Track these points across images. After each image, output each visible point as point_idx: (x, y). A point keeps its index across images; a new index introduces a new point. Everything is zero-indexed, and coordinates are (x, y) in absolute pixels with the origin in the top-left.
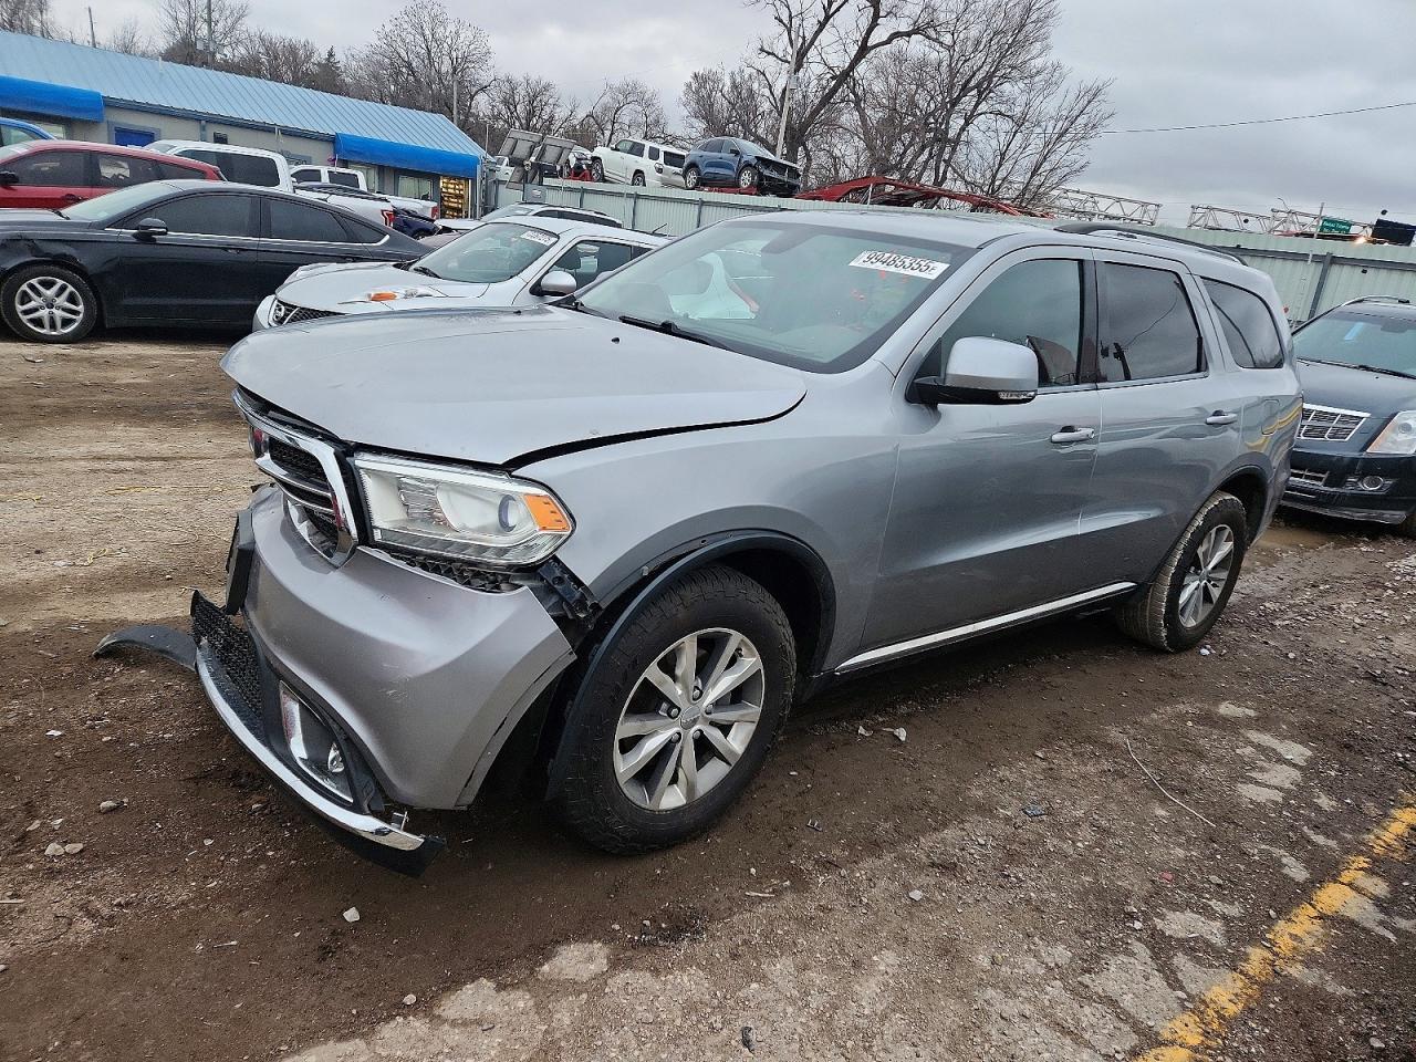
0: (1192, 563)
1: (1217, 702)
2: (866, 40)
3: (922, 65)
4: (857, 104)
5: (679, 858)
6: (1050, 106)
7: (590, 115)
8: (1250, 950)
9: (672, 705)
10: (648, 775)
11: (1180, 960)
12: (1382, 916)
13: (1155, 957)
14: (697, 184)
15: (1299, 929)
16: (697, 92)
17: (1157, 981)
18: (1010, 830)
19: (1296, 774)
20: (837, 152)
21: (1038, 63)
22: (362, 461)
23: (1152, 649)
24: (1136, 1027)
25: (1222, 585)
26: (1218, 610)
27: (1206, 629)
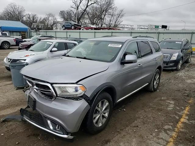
0: (155, 79)
1: (161, 97)
2: (87, 5)
3: (96, 8)
4: (87, 14)
5: (102, 133)
6: (116, 13)
7: (44, 19)
8: (175, 129)
9: (99, 112)
10: (97, 122)
11: (168, 132)
12: (188, 121)
13: (165, 132)
14: (65, 29)
15: (180, 125)
16: (61, 14)
17: (166, 135)
18: (142, 120)
19: (173, 105)
20: (85, 22)
21: (113, 7)
22: (54, 85)
23: (152, 92)
24: (166, 141)
25: (158, 81)
26: (158, 84)
27: (157, 87)
